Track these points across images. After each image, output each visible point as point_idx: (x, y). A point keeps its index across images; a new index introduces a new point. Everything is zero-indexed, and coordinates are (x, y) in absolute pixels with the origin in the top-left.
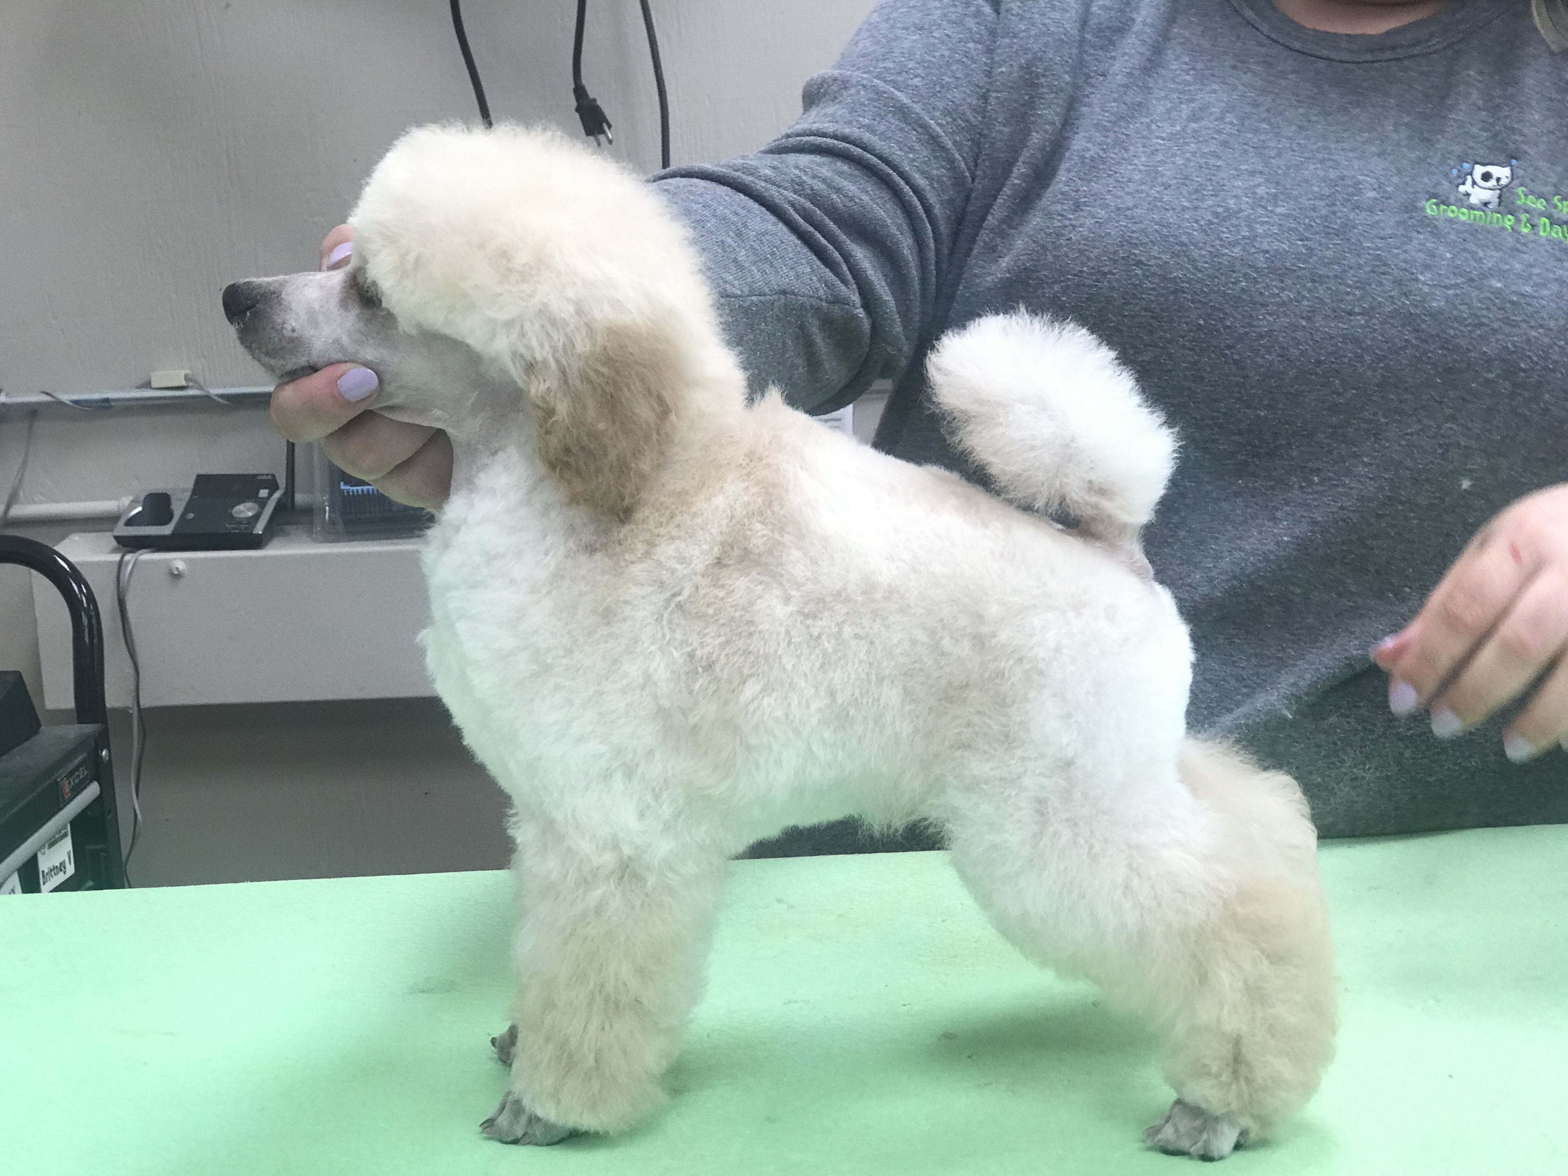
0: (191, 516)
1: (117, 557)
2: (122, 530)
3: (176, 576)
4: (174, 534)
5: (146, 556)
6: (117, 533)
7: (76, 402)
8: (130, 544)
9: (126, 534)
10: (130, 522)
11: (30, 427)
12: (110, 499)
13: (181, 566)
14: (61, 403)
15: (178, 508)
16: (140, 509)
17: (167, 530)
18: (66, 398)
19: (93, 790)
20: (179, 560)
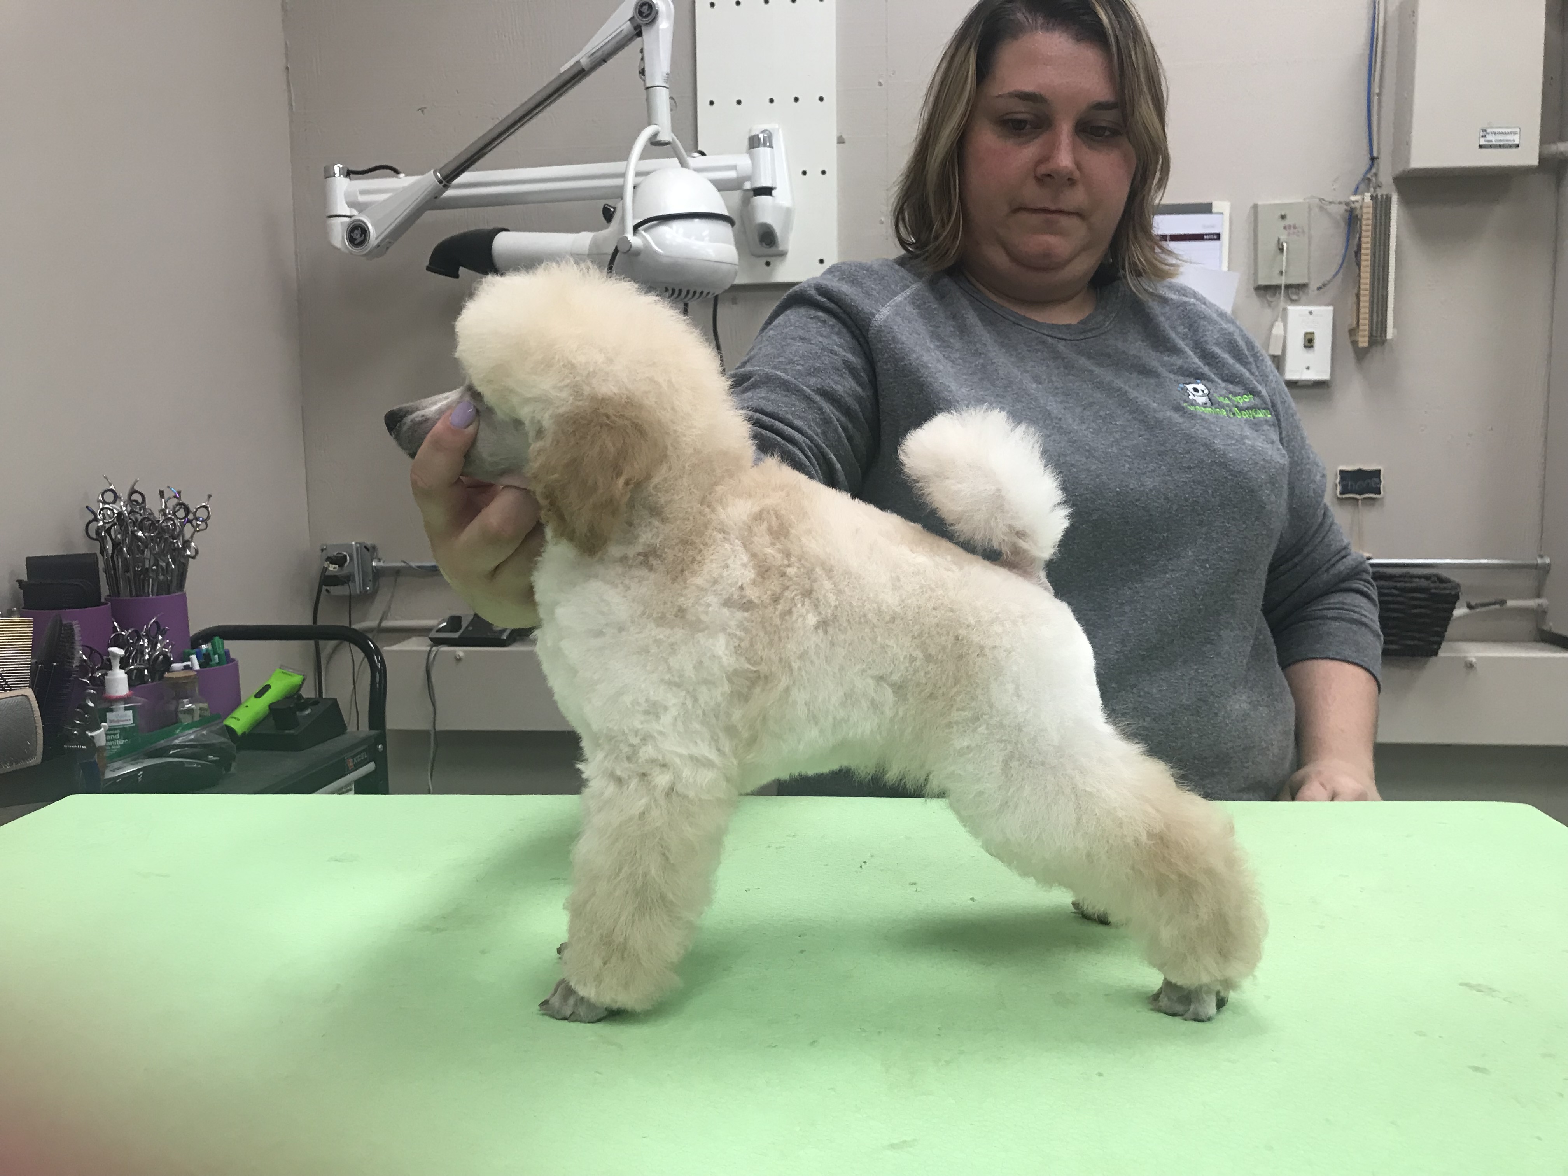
0: (471, 628)
1: (428, 649)
2: (434, 634)
3: (459, 660)
4: (460, 637)
5: (444, 649)
6: (430, 636)
7: (419, 567)
8: (437, 642)
9: (435, 636)
10: (439, 631)
11: (396, 581)
12: (432, 619)
13: (461, 654)
14: (411, 567)
15: (464, 624)
16: (445, 624)
17: (456, 635)
18: (414, 564)
19: (371, 766)
20: (460, 651)
